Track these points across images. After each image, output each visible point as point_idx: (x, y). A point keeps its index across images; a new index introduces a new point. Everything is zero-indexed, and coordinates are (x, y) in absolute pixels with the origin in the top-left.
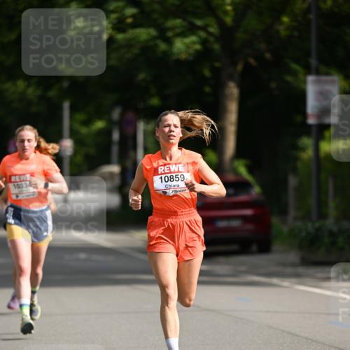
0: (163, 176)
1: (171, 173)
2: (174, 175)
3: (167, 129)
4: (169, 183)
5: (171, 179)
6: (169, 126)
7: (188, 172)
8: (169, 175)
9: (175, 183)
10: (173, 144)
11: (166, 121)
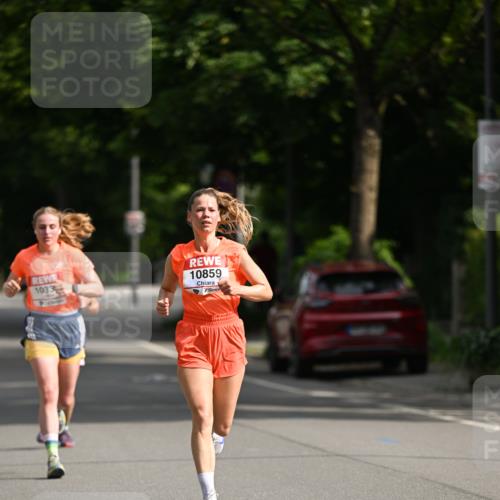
0: (195, 271)
1: (204, 266)
2: (208, 269)
3: (200, 214)
4: (202, 279)
5: (205, 274)
6: (203, 209)
7: (226, 266)
8: (202, 270)
9: (209, 279)
10: (208, 233)
11: (199, 203)
